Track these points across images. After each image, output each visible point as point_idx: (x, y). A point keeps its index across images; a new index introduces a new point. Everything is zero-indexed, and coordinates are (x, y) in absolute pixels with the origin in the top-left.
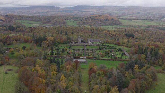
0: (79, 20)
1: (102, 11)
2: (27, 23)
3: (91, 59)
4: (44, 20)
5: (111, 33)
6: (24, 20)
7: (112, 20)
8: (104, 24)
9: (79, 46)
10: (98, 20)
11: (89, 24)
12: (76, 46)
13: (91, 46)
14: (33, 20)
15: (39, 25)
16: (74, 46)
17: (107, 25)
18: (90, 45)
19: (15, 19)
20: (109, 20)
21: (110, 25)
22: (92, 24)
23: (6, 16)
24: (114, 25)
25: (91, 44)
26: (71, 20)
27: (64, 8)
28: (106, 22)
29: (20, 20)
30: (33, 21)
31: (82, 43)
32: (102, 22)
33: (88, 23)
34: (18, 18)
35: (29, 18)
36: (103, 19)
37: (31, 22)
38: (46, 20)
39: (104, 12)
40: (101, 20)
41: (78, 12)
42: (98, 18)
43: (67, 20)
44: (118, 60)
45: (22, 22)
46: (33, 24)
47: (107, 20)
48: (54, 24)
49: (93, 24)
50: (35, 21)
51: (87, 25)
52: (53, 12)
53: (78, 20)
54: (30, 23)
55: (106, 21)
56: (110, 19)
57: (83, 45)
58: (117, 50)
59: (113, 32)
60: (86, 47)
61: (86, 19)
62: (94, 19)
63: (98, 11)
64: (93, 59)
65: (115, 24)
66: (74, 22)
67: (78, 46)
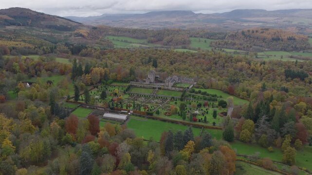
0: (219, 38)
1: (287, 21)
2: (122, 41)
3: (140, 116)
4: (152, 37)
5: (252, 66)
6: (119, 36)
7: (290, 39)
8: (269, 48)
9: (146, 88)
10: (257, 38)
11: (237, 46)
12: (141, 87)
13: (169, 90)
14: (134, 36)
15: (138, 45)
16: (138, 87)
17: (275, 50)
18: (166, 88)
19: (105, 35)
20: (282, 40)
21: (281, 50)
22: (242, 47)
23: (95, 28)
24: (292, 51)
25: (170, 87)
26: (202, 37)
27: (208, 15)
28: (274, 43)
29: (114, 35)
30: (134, 38)
31: (156, 83)
32: (266, 42)
33: (234, 44)
34: (110, 33)
35: (129, 32)
36: (270, 37)
37: (129, 40)
38: (154, 37)
39: (292, 22)
40: (264, 39)
41: (235, 22)
42: (258, 34)
43: (195, 37)
44: (195, 125)
45: (113, 39)
46: (131, 43)
47: (279, 39)
48: (166, 45)
49: (244, 47)
50: (137, 38)
51: (230, 48)
52: (186, 22)
53: (217, 38)
54: (126, 42)
55: (276, 41)
56: (286, 37)
57: (153, 88)
58: (217, 103)
59: (259, 65)
60: (158, 91)
61: (233, 36)
62: (250, 37)
63: (276, 21)
64: (144, 117)
65: (296, 49)
66: (205, 41)
67: (144, 87)
